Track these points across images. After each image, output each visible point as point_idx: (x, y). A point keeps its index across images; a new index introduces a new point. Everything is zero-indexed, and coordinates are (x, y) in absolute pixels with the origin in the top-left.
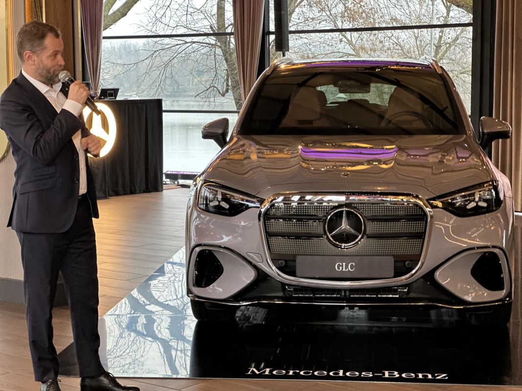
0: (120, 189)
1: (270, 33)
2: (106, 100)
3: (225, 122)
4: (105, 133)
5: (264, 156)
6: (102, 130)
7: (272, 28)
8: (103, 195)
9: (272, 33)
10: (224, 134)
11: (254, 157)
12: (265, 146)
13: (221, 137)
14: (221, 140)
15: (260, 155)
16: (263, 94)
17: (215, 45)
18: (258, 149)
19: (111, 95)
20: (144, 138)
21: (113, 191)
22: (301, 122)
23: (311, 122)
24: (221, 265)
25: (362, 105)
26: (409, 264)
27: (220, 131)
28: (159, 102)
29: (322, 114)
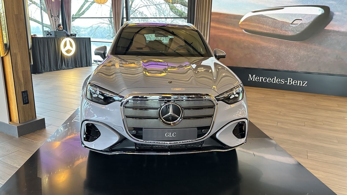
0: (78, 66)
1: (124, 18)
2: (72, 37)
3: (105, 48)
4: (71, 48)
5: (123, 65)
6: (70, 47)
7: (125, 16)
8: (72, 68)
9: (125, 18)
10: (104, 54)
11: (117, 66)
12: (123, 60)
13: (103, 55)
14: (103, 56)
15: (121, 65)
16: (122, 36)
17: (110, 24)
18: (120, 61)
19: (74, 36)
20: (85, 50)
21: (75, 66)
22: (138, 48)
23: (141, 48)
24: (99, 131)
25: (160, 42)
26: (204, 131)
27: (102, 52)
28: (90, 38)
29: (146, 46)
